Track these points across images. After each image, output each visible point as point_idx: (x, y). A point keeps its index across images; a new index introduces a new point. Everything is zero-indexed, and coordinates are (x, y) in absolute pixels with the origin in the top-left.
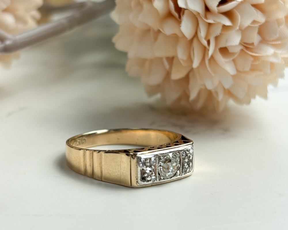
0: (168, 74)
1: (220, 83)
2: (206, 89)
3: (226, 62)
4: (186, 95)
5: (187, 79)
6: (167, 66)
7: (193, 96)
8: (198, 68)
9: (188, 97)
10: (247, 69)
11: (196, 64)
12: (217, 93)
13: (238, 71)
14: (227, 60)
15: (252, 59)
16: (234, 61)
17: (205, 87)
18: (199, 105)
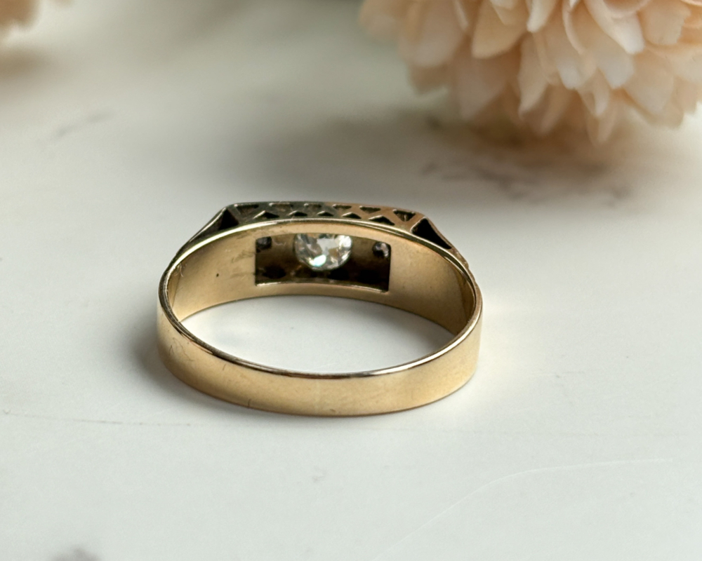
0: (466, 42)
1: (600, 74)
2: (562, 87)
3: (616, 21)
4: (512, 95)
5: (514, 56)
6: (464, 22)
7: (530, 99)
8: (544, 30)
9: (517, 100)
10: (672, 37)
11: (536, 21)
12: (592, 97)
13: (647, 42)
14: (619, 15)
15: (686, 13)
16: (640, 16)
17: (560, 80)
18: (548, 123)
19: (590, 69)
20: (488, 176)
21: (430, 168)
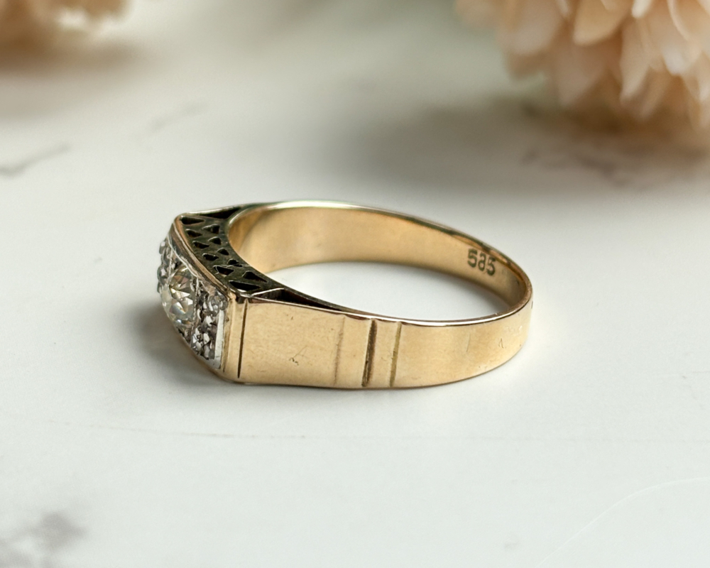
0: (566, 28)
2: (666, 73)
4: (613, 82)
5: (616, 42)
7: (632, 85)
8: (648, 15)
9: (618, 87)
11: (640, 7)
12: (695, 83)
17: (664, 65)
19: (694, 53)
20: (589, 163)
21: (531, 156)
